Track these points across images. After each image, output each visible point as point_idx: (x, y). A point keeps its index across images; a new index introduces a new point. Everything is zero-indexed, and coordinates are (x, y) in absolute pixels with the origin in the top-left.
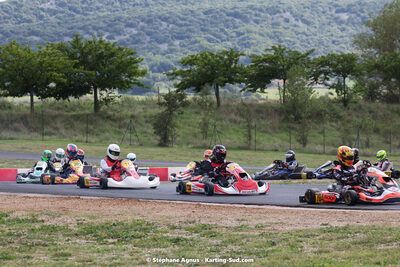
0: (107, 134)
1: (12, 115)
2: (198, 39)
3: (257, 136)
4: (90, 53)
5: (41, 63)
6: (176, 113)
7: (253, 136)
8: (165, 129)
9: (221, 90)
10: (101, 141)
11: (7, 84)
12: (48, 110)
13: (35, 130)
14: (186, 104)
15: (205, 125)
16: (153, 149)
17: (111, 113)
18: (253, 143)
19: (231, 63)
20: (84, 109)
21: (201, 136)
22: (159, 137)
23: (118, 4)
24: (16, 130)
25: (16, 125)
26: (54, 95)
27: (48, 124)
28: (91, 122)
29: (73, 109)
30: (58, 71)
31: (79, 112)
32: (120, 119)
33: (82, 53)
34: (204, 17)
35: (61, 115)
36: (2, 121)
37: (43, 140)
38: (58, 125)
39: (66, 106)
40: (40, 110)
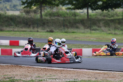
11: (74, 2)
13: (88, 28)
20: (119, 16)
24: (77, 28)
25: (78, 25)
26: (101, 9)
27: (95, 24)
29: (112, 16)
31: (116, 17)
35: (103, 20)
36: (70, 23)
37: (91, 33)
38: (101, 25)
39: (109, 15)
40: (94, 17)
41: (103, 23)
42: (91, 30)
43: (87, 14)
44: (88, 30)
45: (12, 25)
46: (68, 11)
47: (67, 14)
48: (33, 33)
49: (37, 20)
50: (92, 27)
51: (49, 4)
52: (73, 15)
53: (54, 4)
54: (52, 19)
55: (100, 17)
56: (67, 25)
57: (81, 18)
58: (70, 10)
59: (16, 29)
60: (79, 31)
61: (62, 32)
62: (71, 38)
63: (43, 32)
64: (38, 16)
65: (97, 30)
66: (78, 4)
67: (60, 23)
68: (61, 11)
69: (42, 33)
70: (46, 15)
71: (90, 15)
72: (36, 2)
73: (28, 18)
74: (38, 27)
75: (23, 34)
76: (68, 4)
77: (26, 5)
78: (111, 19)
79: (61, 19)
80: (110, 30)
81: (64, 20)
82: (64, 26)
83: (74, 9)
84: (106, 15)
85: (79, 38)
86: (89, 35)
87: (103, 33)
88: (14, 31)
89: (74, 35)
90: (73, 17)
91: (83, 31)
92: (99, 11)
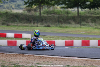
1: (68, 16)
11: (67, 3)
13: (78, 23)
24: (69, 23)
25: (70, 21)
27: (84, 20)
29: (98, 14)
35: (91, 17)
36: (63, 19)
37: (80, 28)
38: (89, 21)
39: (95, 12)
40: (83, 14)
41: (90, 20)
42: (80, 25)
43: (77, 12)
44: (79, 25)
45: (16, 21)
46: (62, 10)
47: (61, 12)
48: (34, 27)
49: (37, 17)
50: (82, 23)
51: (46, 4)
52: (66, 13)
53: (51, 4)
54: (49, 16)
55: (88, 15)
56: (61, 21)
57: (72, 15)
58: (64, 8)
59: (20, 25)
60: (71, 25)
61: (57, 27)
62: (64, 32)
63: (42, 27)
64: (38, 13)
65: (86, 25)
66: (70, 4)
67: (55, 19)
68: (56, 10)
69: (40, 28)
70: (44, 13)
71: (80, 13)
72: (36, 2)
73: (30, 15)
74: (37, 23)
75: (25, 29)
76: (62, 4)
77: (28, 5)
78: (97, 16)
79: (56, 16)
80: (96, 25)
81: (59, 17)
82: (59, 22)
83: (67, 8)
84: (93, 13)
85: (71, 32)
86: (80, 29)
87: (90, 27)
88: (18, 26)
89: (67, 29)
90: (66, 15)
91: (74, 26)
92: (87, 9)
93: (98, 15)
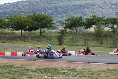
0: (44, 42)
1: (16, 36)
2: (70, 13)
3: (88, 42)
4: (38, 18)
5: (24, 21)
6: (64, 35)
7: (87, 42)
8: (61, 40)
9: (77, 28)
10: (42, 44)
11: (14, 27)
12: (26, 35)
13: (23, 40)
14: (67, 33)
15: (72, 39)
16: (57, 46)
17: (45, 35)
18: (87, 44)
19: (80, 20)
20: (37, 34)
21: (71, 42)
22: (59, 43)
23: (47, 3)
24: (17, 40)
25: (17, 39)
26: (28, 30)
27: (26, 38)
28: (39, 38)
30: (29, 23)
32: (48, 37)
33: (36, 17)
34: (72, 7)
35: (30, 36)
36: (13, 38)
37: (25, 43)
38: (29, 39)
39: (31, 33)
40: (24, 35)
43: (21, 33)
44: (23, 42)
46: (10, 31)
47: (9, 33)
53: (4, 28)
54: (3, 36)
60: (18, 42)
61: (10, 43)
62: (17, 46)
67: (7, 38)
76: (10, 28)
79: (7, 36)
80: (34, 42)
82: (10, 40)
83: (14, 30)
87: (31, 43)
91: (21, 42)
93: (34, 35)
